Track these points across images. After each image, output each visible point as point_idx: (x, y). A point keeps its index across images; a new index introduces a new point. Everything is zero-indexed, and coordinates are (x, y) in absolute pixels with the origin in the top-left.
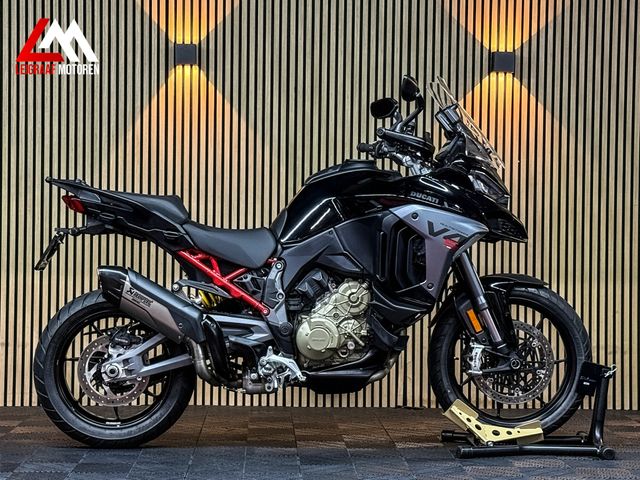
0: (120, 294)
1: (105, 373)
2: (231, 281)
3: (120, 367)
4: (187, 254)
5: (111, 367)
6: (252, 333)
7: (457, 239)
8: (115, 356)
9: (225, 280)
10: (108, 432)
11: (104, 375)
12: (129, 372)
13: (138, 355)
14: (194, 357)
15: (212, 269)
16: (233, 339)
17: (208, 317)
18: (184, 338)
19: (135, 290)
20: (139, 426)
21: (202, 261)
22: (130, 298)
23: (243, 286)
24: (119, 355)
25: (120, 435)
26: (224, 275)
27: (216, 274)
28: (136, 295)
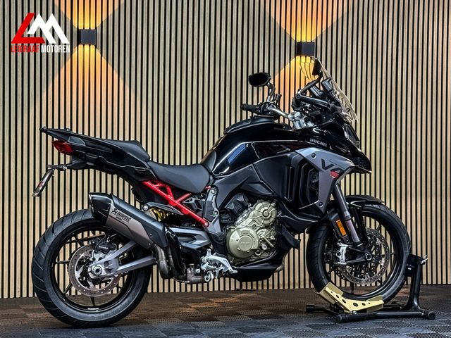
0: (107, 214)
1: (91, 272)
2: (181, 202)
3: (103, 268)
4: (149, 183)
5: (96, 268)
6: (195, 239)
7: (338, 171)
8: (97, 259)
9: (177, 202)
10: (90, 315)
11: (90, 274)
12: (108, 270)
13: (116, 258)
14: (158, 258)
15: (167, 193)
16: (184, 244)
17: (168, 229)
18: (152, 245)
19: (118, 211)
20: (113, 310)
21: (160, 188)
22: (115, 216)
23: (190, 206)
24: (100, 259)
25: (99, 318)
26: (176, 199)
27: (171, 198)
28: (119, 214)
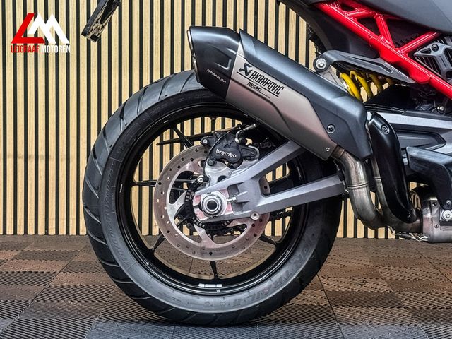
0: (227, 76)
1: (200, 206)
2: (411, 54)
3: (224, 199)
4: (335, 8)
5: (210, 198)
6: (443, 142)
8: (214, 179)
9: (400, 53)
10: (202, 300)
11: (197, 211)
12: (239, 205)
13: (254, 178)
14: (349, 183)
15: (378, 33)
16: (414, 152)
17: (375, 115)
18: (334, 152)
19: (254, 69)
20: (252, 291)
21: (361, 20)
23: (431, 62)
24: (221, 178)
25: (222, 306)
26: (398, 45)
27: (386, 42)
28: (255, 76)
